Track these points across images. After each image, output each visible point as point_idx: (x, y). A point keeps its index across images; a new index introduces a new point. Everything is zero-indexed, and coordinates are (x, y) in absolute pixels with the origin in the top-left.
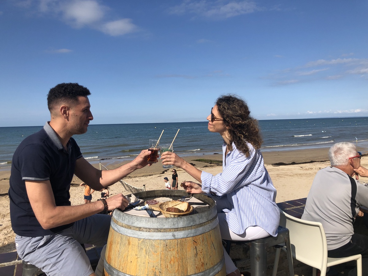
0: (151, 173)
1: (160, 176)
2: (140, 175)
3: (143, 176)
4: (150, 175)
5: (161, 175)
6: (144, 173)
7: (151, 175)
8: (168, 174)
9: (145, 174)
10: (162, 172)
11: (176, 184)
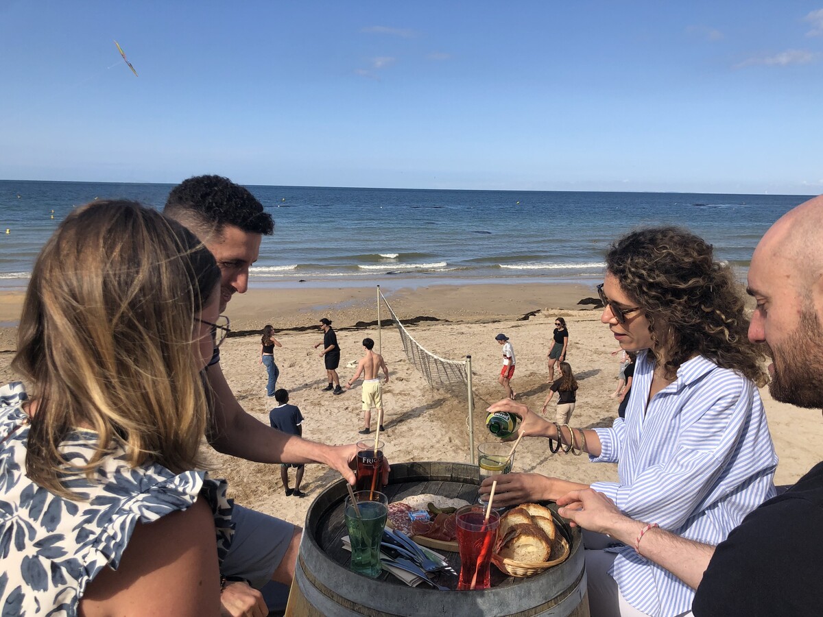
0: (496, 317)
1: (516, 326)
2: (470, 319)
3: (476, 322)
4: (494, 322)
5: (520, 323)
6: (480, 314)
7: (496, 321)
8: (537, 322)
9: (482, 317)
10: (523, 316)
11: (563, 354)
